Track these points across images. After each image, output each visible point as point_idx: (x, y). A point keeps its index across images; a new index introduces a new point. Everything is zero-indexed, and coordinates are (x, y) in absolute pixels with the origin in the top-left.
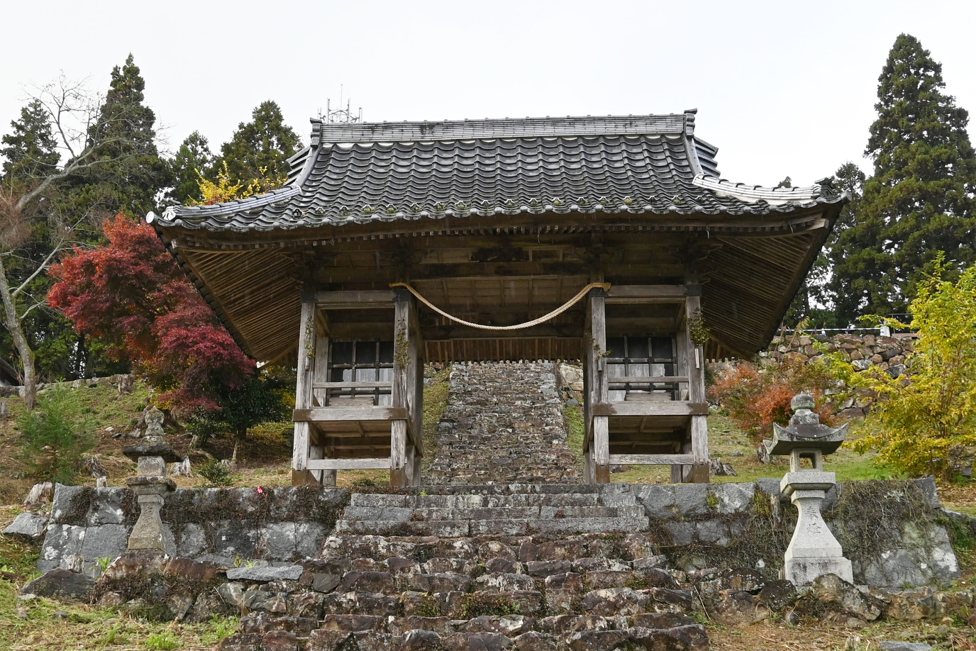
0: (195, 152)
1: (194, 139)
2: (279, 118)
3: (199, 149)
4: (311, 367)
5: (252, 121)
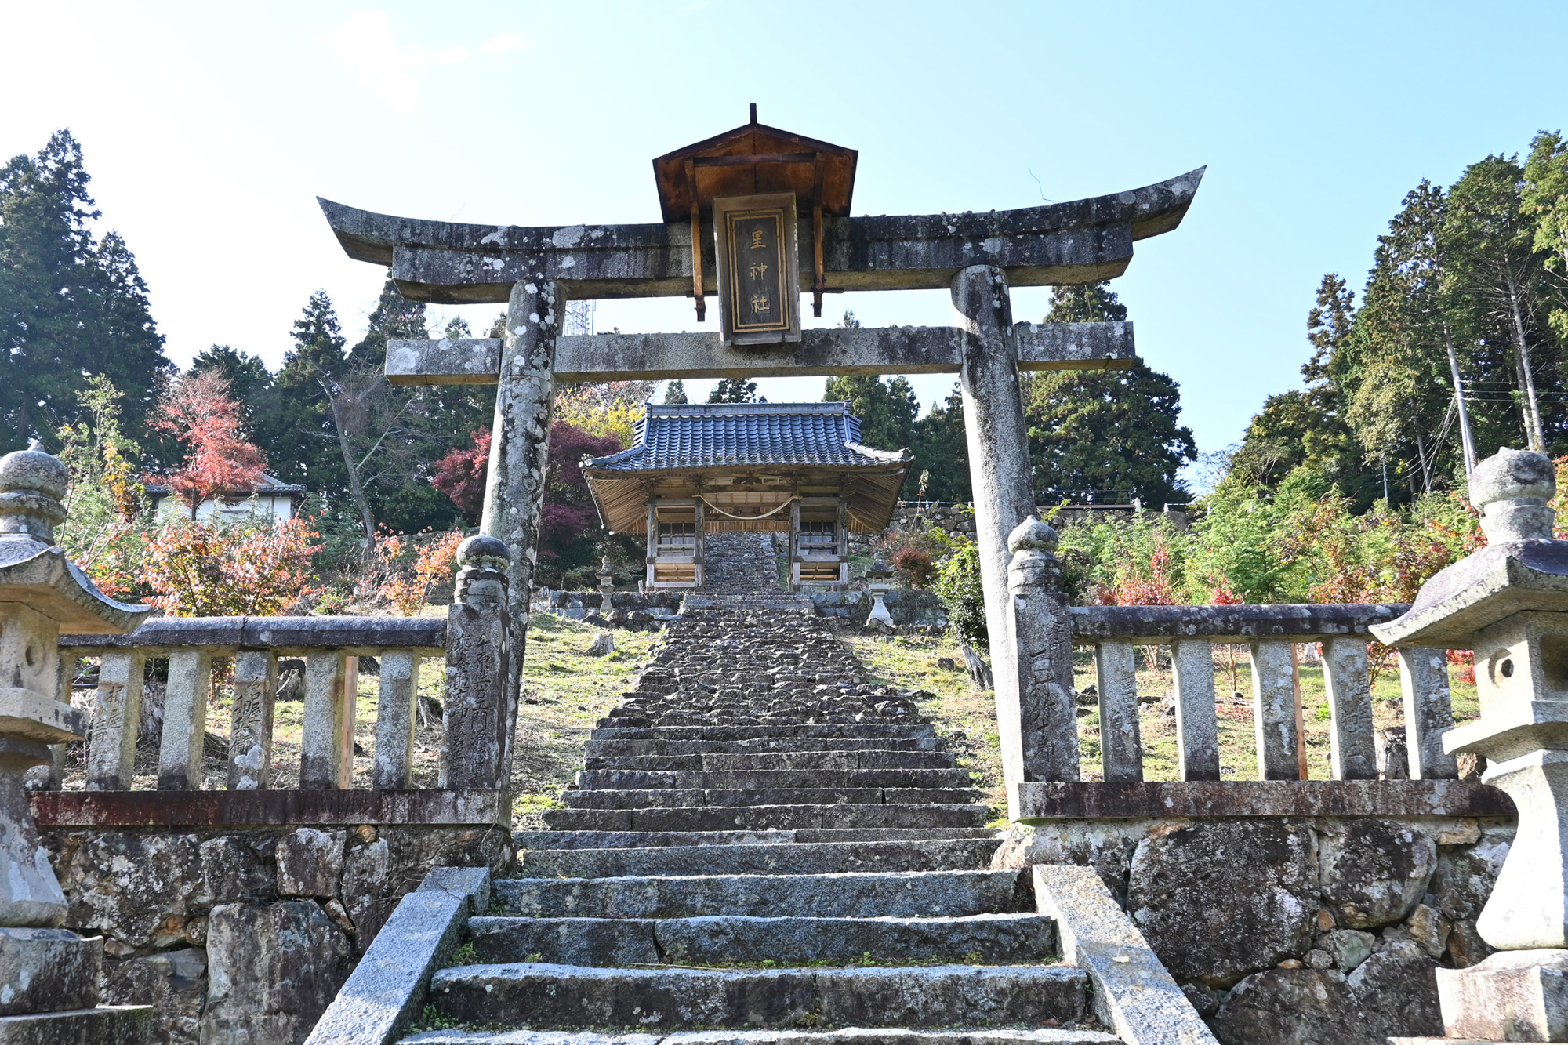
4: (655, 537)
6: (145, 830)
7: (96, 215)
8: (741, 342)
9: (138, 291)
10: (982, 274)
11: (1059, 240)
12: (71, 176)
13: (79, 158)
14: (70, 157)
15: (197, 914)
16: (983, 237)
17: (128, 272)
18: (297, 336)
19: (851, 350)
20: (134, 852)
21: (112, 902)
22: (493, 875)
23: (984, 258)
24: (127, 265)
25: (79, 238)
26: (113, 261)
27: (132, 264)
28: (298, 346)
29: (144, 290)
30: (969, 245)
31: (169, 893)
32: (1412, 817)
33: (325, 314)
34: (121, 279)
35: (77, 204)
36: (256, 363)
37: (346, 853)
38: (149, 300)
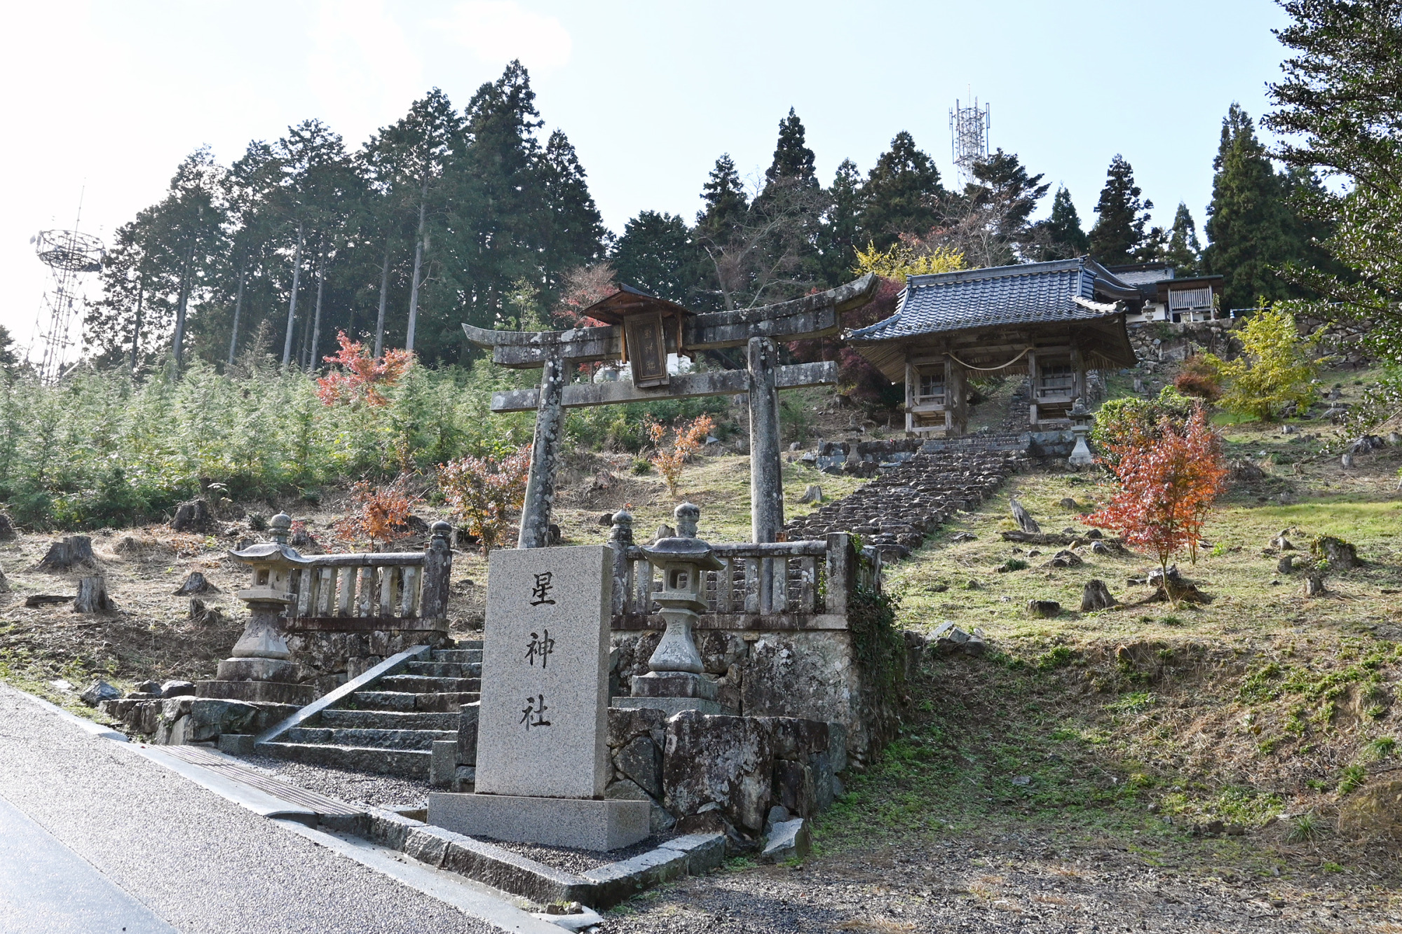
0: (848, 174)
1: (846, 165)
2: (912, 144)
3: (851, 172)
4: (912, 390)
5: (891, 150)
6: (332, 631)
7: (540, 124)
8: (642, 386)
9: (578, 176)
10: (756, 342)
11: (797, 319)
12: (521, 96)
13: (527, 80)
14: (520, 81)
15: (345, 661)
16: (760, 321)
17: (570, 162)
18: (706, 197)
19: (695, 385)
20: (328, 639)
21: (321, 656)
22: (432, 649)
23: (760, 333)
24: (570, 156)
25: (528, 145)
26: (559, 155)
27: (573, 155)
28: (708, 205)
29: (583, 175)
30: (752, 326)
31: (337, 652)
32: (731, 629)
33: (728, 174)
34: (565, 168)
35: (527, 118)
36: (678, 220)
37: (389, 640)
38: (587, 183)
